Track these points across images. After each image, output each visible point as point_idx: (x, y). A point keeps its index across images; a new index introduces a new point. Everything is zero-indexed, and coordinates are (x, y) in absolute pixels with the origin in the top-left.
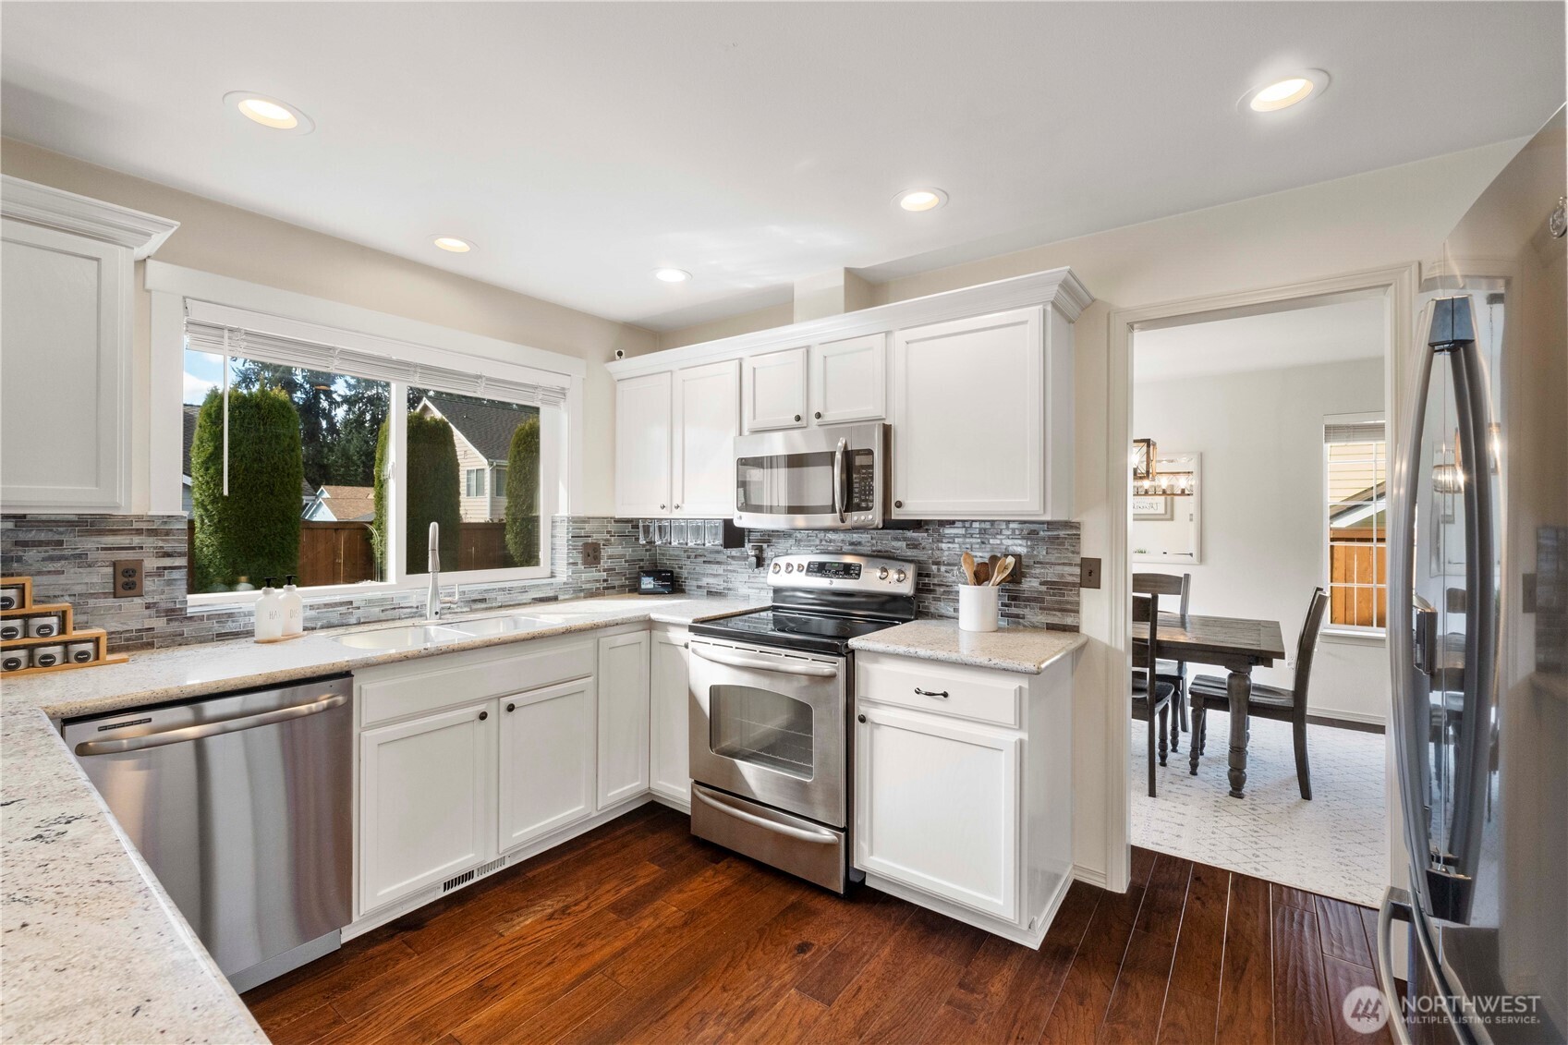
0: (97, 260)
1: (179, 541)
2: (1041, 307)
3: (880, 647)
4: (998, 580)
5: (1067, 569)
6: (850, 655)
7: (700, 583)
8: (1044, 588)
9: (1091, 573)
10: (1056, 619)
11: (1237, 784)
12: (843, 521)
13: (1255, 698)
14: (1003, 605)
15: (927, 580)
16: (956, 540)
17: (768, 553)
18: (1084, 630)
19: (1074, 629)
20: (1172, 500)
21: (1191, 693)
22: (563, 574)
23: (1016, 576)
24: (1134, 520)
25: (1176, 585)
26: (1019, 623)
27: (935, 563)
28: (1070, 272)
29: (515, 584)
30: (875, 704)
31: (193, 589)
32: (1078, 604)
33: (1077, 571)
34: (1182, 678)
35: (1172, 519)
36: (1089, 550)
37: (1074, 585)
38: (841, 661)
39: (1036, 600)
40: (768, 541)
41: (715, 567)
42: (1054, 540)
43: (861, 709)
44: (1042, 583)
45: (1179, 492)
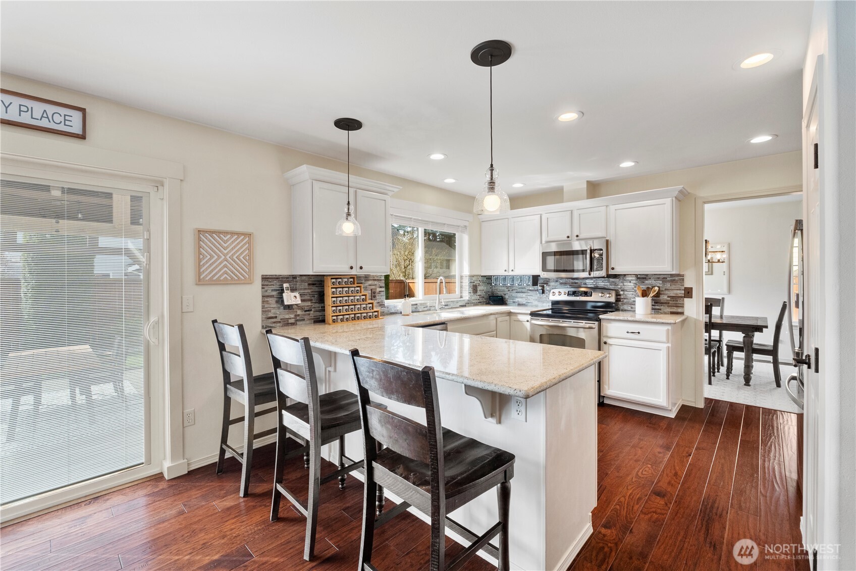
0: (385, 200)
1: (383, 283)
2: (671, 198)
3: (613, 317)
4: (652, 295)
5: (679, 291)
6: (599, 320)
7: (514, 301)
8: (669, 299)
9: (688, 293)
10: (675, 310)
11: (747, 380)
12: (590, 275)
13: (755, 347)
14: (653, 305)
15: (619, 297)
16: (632, 282)
17: (547, 288)
18: (685, 313)
19: (682, 313)
20: (712, 265)
21: (726, 345)
22: (467, 296)
23: (658, 295)
24: (706, 275)
25: (719, 302)
26: (659, 312)
27: (622, 291)
28: (683, 188)
29: (455, 300)
30: (610, 338)
31: (386, 299)
32: (683, 304)
33: (683, 292)
34: (722, 341)
35: (712, 274)
36: (688, 284)
37: (681, 297)
38: (597, 323)
39: (666, 303)
40: (547, 284)
41: (522, 294)
42: (673, 281)
43: (604, 339)
44: (668, 297)
45: (717, 261)
